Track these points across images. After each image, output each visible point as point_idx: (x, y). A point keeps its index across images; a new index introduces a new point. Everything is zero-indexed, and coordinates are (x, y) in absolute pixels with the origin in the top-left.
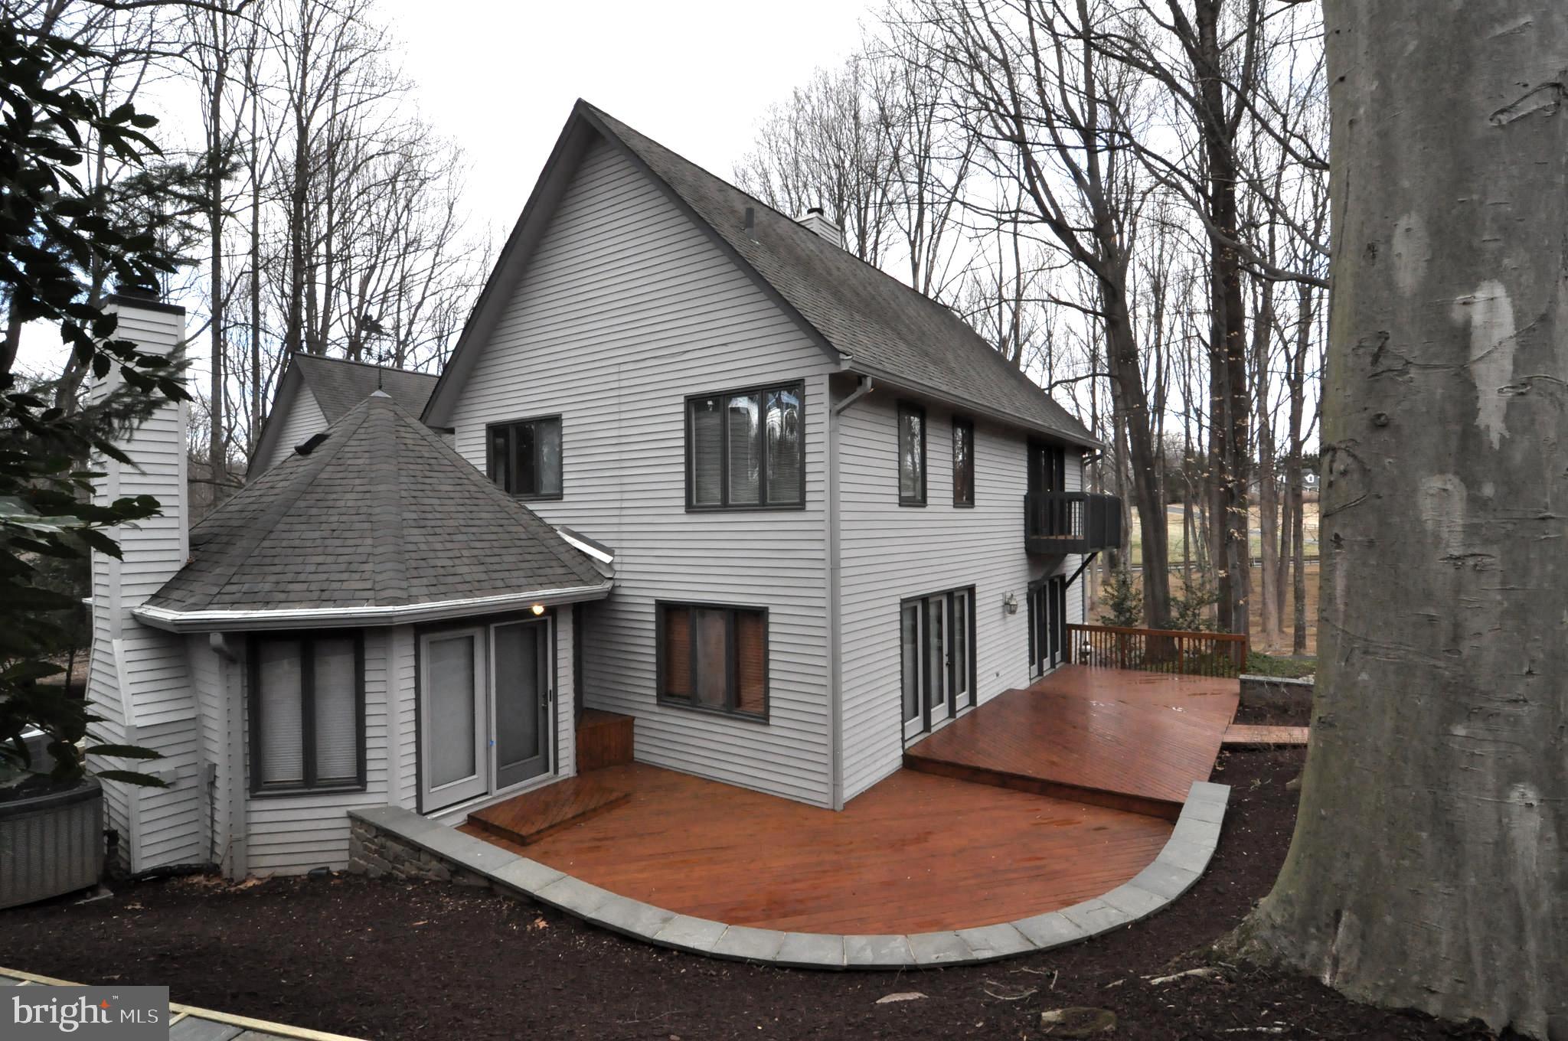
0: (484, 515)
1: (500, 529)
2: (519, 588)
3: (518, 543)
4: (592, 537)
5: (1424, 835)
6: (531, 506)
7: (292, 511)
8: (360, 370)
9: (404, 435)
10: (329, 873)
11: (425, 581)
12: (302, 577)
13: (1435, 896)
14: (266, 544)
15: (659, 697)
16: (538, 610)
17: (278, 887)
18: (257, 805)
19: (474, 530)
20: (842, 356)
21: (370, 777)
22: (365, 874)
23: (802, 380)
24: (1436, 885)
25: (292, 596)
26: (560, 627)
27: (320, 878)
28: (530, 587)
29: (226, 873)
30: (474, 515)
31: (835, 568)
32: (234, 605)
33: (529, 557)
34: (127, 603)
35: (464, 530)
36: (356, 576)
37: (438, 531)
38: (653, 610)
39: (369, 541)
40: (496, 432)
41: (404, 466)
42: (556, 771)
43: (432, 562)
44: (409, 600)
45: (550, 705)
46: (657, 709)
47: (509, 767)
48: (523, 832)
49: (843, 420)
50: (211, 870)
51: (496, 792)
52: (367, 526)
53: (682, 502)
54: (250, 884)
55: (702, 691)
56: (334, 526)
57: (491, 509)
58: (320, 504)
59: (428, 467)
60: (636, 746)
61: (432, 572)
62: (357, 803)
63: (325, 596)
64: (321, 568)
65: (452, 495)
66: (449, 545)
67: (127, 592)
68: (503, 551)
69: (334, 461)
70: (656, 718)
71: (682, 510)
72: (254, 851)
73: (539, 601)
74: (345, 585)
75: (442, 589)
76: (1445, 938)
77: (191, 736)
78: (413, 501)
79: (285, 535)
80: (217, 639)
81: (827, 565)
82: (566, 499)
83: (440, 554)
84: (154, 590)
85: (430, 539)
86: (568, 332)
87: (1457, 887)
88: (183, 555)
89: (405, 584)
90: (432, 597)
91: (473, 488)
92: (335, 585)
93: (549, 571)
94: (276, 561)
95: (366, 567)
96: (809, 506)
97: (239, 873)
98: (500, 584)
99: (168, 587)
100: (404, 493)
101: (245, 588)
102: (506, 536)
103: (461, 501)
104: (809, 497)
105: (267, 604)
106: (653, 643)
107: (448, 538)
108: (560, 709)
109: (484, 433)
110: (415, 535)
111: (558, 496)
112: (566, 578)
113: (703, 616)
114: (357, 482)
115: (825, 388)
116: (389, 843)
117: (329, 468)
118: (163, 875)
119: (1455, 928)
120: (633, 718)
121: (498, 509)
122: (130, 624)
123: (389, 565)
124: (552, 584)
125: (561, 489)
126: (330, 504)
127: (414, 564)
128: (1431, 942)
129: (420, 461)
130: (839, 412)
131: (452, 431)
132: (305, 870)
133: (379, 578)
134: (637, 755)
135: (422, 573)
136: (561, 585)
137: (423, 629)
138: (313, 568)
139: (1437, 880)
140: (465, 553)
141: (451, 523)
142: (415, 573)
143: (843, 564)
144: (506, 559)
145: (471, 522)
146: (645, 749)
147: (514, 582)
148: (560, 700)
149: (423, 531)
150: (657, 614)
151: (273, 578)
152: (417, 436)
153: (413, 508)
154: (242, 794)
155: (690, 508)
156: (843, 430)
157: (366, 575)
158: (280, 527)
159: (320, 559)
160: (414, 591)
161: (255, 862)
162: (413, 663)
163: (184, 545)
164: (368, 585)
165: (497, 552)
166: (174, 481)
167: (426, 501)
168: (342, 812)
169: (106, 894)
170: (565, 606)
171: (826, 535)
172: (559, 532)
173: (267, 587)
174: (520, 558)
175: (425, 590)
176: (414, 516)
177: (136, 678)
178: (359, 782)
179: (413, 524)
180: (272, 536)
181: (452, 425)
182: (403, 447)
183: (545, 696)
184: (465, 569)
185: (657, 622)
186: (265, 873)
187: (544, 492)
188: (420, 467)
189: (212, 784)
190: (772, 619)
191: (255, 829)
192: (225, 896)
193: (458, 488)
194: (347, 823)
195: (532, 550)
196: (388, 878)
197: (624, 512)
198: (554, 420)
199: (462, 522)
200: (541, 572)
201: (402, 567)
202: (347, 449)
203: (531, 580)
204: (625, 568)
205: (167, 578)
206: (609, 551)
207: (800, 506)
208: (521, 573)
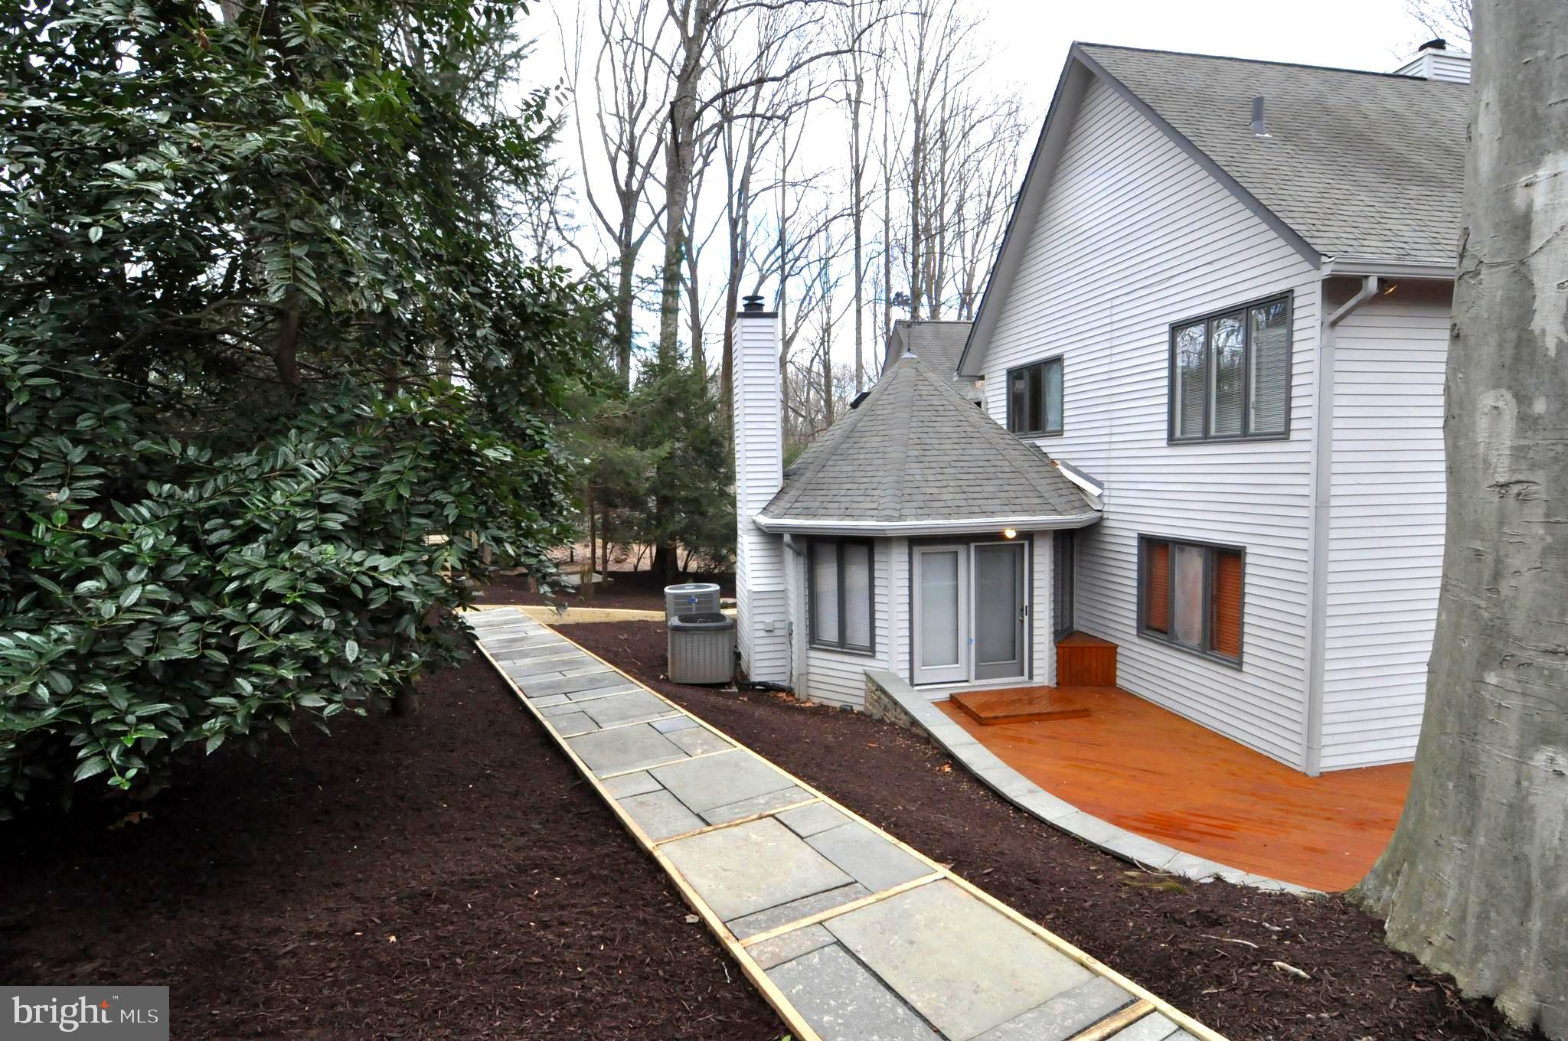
0: (975, 452)
1: (987, 464)
2: (993, 513)
3: (1000, 475)
4: (1085, 470)
5: (1451, 785)
6: (1039, 443)
7: (839, 451)
8: (944, 329)
9: (920, 387)
10: (852, 710)
11: (915, 505)
12: (836, 499)
13: (1451, 850)
14: (821, 475)
15: (1139, 629)
16: (1010, 534)
17: (822, 711)
18: (813, 654)
19: (962, 464)
20: (1324, 259)
21: (878, 648)
22: (871, 716)
23: (1291, 291)
24: (1453, 838)
25: (829, 512)
26: (1036, 551)
27: (845, 711)
28: (1004, 513)
29: (797, 696)
30: (966, 452)
31: (1322, 504)
32: (797, 516)
33: (1007, 488)
34: (750, 512)
35: (954, 464)
36: (869, 499)
37: (933, 465)
38: (1135, 543)
39: (881, 473)
40: (1014, 374)
41: (916, 413)
42: (1031, 677)
43: (923, 490)
44: (900, 518)
45: (1026, 618)
46: (1137, 640)
47: (985, 664)
48: (982, 715)
49: (1339, 330)
50: (790, 691)
51: (974, 682)
52: (881, 461)
53: (1165, 435)
54: (807, 705)
55: (1179, 627)
56: (861, 462)
57: (983, 446)
58: (856, 446)
59: (935, 413)
60: (1118, 673)
61: (922, 498)
62: (868, 664)
63: (848, 512)
64: (849, 493)
65: (950, 435)
66: (940, 477)
67: (750, 505)
68: (985, 482)
69: (870, 413)
70: (1136, 649)
71: (1164, 443)
72: (811, 684)
73: (1011, 525)
74: (861, 506)
75: (927, 511)
76: (1451, 894)
77: (781, 602)
78: (918, 441)
79: (832, 469)
80: (787, 538)
81: (1311, 502)
82: (1066, 434)
83: (931, 484)
84: (764, 505)
85: (925, 471)
86: (1069, 274)
87: (1468, 844)
88: (778, 482)
89: (898, 506)
90: (917, 517)
91: (970, 429)
92: (855, 505)
93: (1024, 501)
94: (824, 487)
95: (875, 493)
96: (1294, 436)
97: (803, 698)
98: (976, 509)
99: (771, 503)
100: (912, 436)
101: (804, 505)
102: (991, 470)
103: (957, 441)
104: (1294, 425)
105: (814, 516)
106: (1135, 575)
107: (940, 471)
108: (1036, 624)
109: (1005, 378)
110: (915, 468)
111: (1059, 433)
112: (1039, 507)
113: (1182, 551)
114: (882, 428)
115: (1317, 297)
116: (883, 696)
117: (866, 418)
118: (769, 688)
119: (1461, 885)
120: (1117, 646)
121: (988, 446)
122: (751, 526)
123: (890, 492)
124: (1026, 512)
125: (1062, 425)
126: (862, 445)
127: (909, 491)
128: (1441, 895)
129: (929, 408)
130: (1334, 324)
131: (982, 378)
132: (837, 705)
133: (882, 501)
134: (1119, 682)
135: (914, 497)
136: (1034, 512)
137: (915, 541)
138: (843, 492)
139: (1454, 834)
140: (952, 483)
141: (946, 458)
142: (908, 498)
143: (1334, 502)
144: (986, 489)
145: (962, 458)
146: (1125, 678)
147: (990, 509)
148: (1036, 616)
149: (921, 465)
150: (1140, 548)
151: (820, 499)
152: (932, 388)
153: (918, 447)
154: (805, 645)
155: (1172, 440)
156: (1340, 343)
157: (874, 499)
158: (831, 463)
159: (849, 486)
160: (904, 512)
161: (812, 692)
162: (907, 568)
163: (780, 475)
164: (874, 506)
165: (979, 482)
166: (773, 433)
167: (928, 441)
168: (860, 669)
169: (735, 690)
170: (1043, 533)
171: (1311, 469)
172: (1059, 467)
173: (817, 504)
174: (1000, 488)
175: (913, 512)
176: (916, 453)
177: (754, 560)
178: (870, 651)
179: (915, 460)
180: (826, 469)
181: (982, 373)
182: (919, 398)
183: (1022, 610)
184: (950, 497)
185: (1140, 555)
186: (816, 701)
187: (1049, 429)
188: (929, 413)
189: (791, 634)
190: (1249, 559)
191: (812, 670)
192: (793, 708)
193: (958, 429)
194: (864, 678)
195: (1013, 482)
196: (881, 721)
197: (1114, 446)
198: (1058, 360)
199: (955, 458)
200: (1017, 501)
201: (899, 493)
202: (879, 403)
203: (1005, 508)
204: (1113, 501)
205: (771, 497)
206: (1099, 484)
207: (1284, 436)
208: (998, 502)
